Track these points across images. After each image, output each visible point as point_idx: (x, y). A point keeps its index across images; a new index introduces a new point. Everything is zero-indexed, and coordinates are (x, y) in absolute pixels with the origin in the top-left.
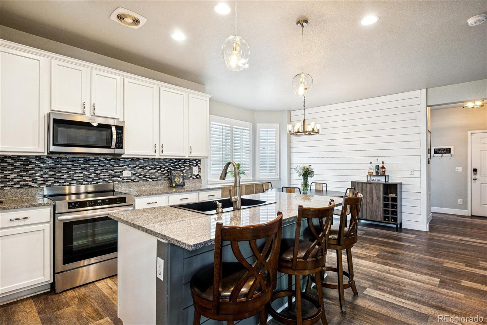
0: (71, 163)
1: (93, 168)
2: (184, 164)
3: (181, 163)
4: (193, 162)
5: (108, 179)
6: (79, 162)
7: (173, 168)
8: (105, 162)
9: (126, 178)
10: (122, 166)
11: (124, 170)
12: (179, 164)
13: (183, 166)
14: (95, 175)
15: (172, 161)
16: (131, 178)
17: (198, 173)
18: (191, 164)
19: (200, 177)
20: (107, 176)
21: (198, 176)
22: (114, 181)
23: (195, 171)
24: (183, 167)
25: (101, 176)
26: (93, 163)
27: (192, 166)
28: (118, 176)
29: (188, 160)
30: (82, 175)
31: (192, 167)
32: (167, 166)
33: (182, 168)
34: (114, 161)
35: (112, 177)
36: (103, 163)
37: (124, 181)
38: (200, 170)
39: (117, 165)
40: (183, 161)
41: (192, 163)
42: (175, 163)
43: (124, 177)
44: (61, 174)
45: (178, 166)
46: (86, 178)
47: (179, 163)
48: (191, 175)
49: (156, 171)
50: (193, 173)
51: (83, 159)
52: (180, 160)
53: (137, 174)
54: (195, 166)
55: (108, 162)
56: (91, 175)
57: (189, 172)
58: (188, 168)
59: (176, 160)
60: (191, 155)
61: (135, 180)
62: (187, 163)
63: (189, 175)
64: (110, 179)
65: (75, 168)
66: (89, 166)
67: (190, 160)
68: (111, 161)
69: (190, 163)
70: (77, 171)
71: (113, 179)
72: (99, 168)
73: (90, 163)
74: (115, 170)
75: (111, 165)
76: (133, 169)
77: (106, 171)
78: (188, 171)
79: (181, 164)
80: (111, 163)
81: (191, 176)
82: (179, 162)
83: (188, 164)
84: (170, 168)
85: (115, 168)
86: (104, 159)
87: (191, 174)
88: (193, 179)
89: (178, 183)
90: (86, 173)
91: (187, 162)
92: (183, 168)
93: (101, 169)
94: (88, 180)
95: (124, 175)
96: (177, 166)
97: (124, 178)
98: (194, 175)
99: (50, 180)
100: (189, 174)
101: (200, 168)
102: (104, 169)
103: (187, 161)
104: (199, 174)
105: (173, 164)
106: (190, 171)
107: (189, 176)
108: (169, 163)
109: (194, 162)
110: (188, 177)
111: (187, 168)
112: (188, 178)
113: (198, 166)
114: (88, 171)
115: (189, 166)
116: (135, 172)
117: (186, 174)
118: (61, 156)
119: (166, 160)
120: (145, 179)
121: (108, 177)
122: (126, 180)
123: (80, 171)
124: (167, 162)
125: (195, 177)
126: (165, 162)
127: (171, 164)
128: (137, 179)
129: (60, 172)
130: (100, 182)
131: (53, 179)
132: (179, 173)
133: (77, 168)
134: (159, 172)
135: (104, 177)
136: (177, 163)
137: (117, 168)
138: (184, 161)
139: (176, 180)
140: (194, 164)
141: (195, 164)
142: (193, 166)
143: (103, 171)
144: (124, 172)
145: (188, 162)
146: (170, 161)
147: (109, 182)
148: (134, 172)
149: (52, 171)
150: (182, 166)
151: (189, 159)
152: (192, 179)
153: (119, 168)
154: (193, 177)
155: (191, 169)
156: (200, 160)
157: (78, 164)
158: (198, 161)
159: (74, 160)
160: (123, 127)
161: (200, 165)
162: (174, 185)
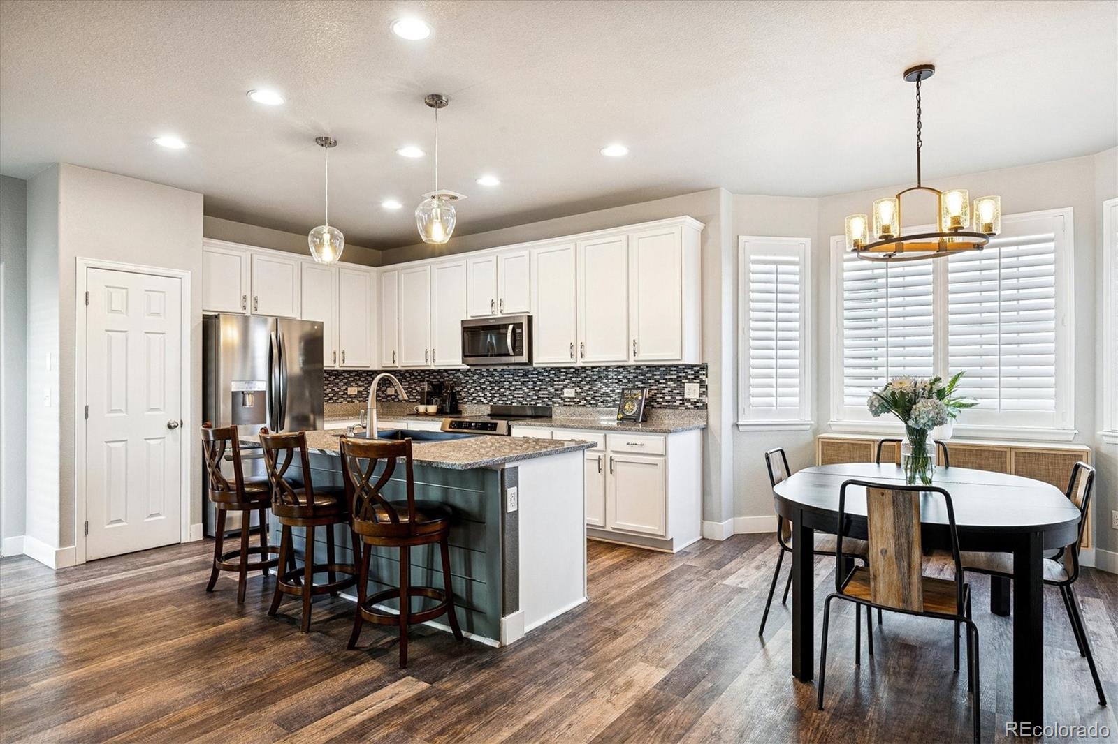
0: (512, 376)
1: (532, 383)
2: (666, 377)
3: (658, 375)
4: (686, 371)
5: (547, 399)
6: (519, 375)
8: (544, 374)
9: (569, 400)
10: (564, 380)
11: (566, 386)
12: (655, 377)
13: (664, 381)
14: (534, 392)
15: (640, 371)
16: (575, 400)
17: (698, 398)
18: (680, 377)
19: (706, 406)
20: (546, 394)
21: (698, 404)
22: (554, 403)
23: (692, 391)
24: (664, 383)
25: (540, 394)
26: (532, 376)
27: (683, 381)
28: (559, 396)
29: (675, 367)
30: (522, 392)
31: (684, 383)
32: (630, 381)
33: (661, 385)
34: (554, 372)
35: (551, 396)
36: (542, 376)
37: (566, 403)
38: (704, 390)
39: (558, 379)
40: (664, 371)
41: (684, 375)
42: (647, 375)
43: (566, 398)
44: (504, 390)
45: (653, 381)
46: (526, 396)
47: (655, 375)
48: (681, 400)
50: (686, 396)
51: (522, 371)
52: (657, 367)
53: (582, 394)
54: (691, 381)
55: (547, 374)
56: (530, 392)
57: (678, 393)
58: (675, 385)
59: (648, 369)
60: (637, 358)
61: (580, 404)
62: (672, 375)
63: (677, 400)
64: (550, 399)
65: (515, 383)
66: (528, 380)
67: (680, 367)
68: (551, 372)
69: (680, 375)
70: (517, 387)
71: (553, 399)
72: (538, 383)
73: (530, 376)
74: (555, 387)
75: (551, 378)
76: (577, 385)
77: (545, 387)
78: (674, 391)
79: (658, 377)
80: (551, 376)
81: (681, 402)
82: (655, 373)
83: (675, 377)
84: (636, 383)
85: (555, 383)
86: (543, 370)
87: (681, 398)
88: (687, 408)
89: (628, 414)
90: (525, 389)
91: (672, 373)
92: (664, 385)
93: (540, 385)
94: (527, 399)
95: (565, 395)
96: (650, 381)
97: (566, 400)
98: (689, 400)
99: (496, 397)
100: (677, 398)
101: (703, 385)
102: (542, 385)
103: (672, 369)
104: (701, 398)
105: (642, 377)
106: (678, 391)
107: (678, 403)
108: (635, 375)
109: (690, 372)
110: (674, 404)
111: (672, 384)
112: (674, 406)
113: (699, 381)
114: (527, 387)
115: (679, 380)
116: (580, 390)
117: (670, 398)
118: (505, 367)
119: (629, 369)
120: (594, 402)
121: (547, 396)
122: (569, 401)
123: (520, 387)
124: (630, 372)
125: (692, 406)
126: (627, 373)
127: (639, 377)
128: (583, 402)
129: (503, 387)
130: (538, 403)
131: (498, 395)
132: (635, 395)
133: (517, 383)
134: (616, 391)
135: (542, 396)
136: (650, 375)
137: (557, 383)
138: (664, 369)
139: (626, 407)
140: (689, 377)
141: (693, 377)
142: (687, 381)
143: (542, 387)
144: (565, 390)
145: (675, 373)
146: (637, 371)
147: (549, 403)
148: (578, 390)
149: (497, 385)
150: (660, 381)
151: (677, 366)
152: (684, 408)
153: (560, 383)
154: (686, 404)
155: (681, 386)
156: (704, 367)
157: (517, 378)
158: (698, 368)
159: (515, 373)
160: (522, 324)
161: (703, 378)
162: (621, 416)
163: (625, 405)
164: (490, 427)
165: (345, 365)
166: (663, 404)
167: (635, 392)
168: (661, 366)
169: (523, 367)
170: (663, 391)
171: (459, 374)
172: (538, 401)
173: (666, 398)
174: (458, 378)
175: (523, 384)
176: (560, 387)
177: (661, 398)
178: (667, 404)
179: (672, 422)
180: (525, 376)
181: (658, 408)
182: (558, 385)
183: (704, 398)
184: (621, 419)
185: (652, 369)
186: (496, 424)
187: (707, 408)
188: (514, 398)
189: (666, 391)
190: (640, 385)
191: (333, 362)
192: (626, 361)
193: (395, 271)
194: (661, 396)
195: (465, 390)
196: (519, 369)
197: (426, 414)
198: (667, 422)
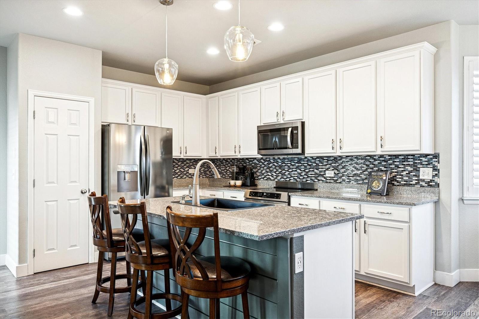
0: (290, 162)
1: (304, 167)
2: (404, 163)
3: (398, 162)
4: (421, 158)
5: (314, 178)
6: (295, 161)
7: (385, 168)
8: (312, 161)
9: (330, 178)
10: (326, 165)
11: (327, 169)
12: (395, 163)
13: (403, 166)
14: (305, 173)
15: (383, 159)
16: (334, 178)
17: (431, 179)
18: (416, 163)
19: (438, 185)
20: (313, 174)
21: (431, 184)
22: (319, 180)
23: (426, 173)
24: (402, 168)
25: (309, 174)
26: (303, 162)
27: (418, 166)
28: (322, 176)
29: (412, 156)
30: (297, 173)
31: (419, 168)
32: (375, 166)
33: (400, 169)
34: (319, 160)
35: (317, 176)
36: (311, 162)
37: (328, 181)
38: (437, 173)
39: (321, 164)
40: (402, 159)
41: (419, 161)
42: (389, 162)
43: (328, 177)
44: (284, 171)
45: (394, 166)
46: (299, 176)
47: (396, 162)
48: (416, 180)
49: (361, 171)
50: (421, 177)
51: (297, 159)
52: (397, 156)
53: (339, 175)
54: (425, 166)
55: (314, 161)
56: (302, 173)
57: (414, 175)
58: (412, 169)
59: (389, 157)
60: (383, 149)
61: (337, 181)
62: (409, 161)
63: (414, 180)
64: (316, 178)
65: (292, 167)
66: (301, 165)
67: (416, 156)
68: (317, 160)
69: (416, 161)
70: (294, 169)
71: (318, 178)
72: (308, 167)
74: (320, 169)
75: (317, 164)
76: (335, 168)
77: (312, 170)
78: (411, 174)
79: (398, 163)
80: (317, 162)
81: (417, 181)
82: (395, 160)
83: (412, 163)
84: (380, 168)
85: (320, 167)
86: (311, 159)
87: (417, 178)
88: (422, 186)
89: (375, 189)
90: (299, 171)
91: (409, 160)
92: (403, 169)
93: (309, 168)
94: (300, 178)
95: (327, 175)
96: (391, 166)
97: (328, 178)
98: (423, 180)
99: (279, 176)
100: (414, 178)
101: (435, 169)
102: (311, 168)
103: (409, 157)
104: (433, 179)
105: (385, 163)
106: (414, 174)
107: (414, 182)
108: (379, 162)
109: (424, 159)
110: (411, 183)
111: (409, 169)
112: (412, 184)
113: (432, 166)
114: (300, 170)
115: (414, 165)
116: (338, 172)
117: (407, 178)
119: (375, 157)
120: (348, 180)
121: (314, 176)
122: (330, 180)
123: (295, 169)
124: (375, 160)
125: (426, 185)
126: (373, 160)
127: (383, 163)
128: (340, 180)
129: (284, 170)
130: (308, 180)
131: (281, 175)
132: (380, 176)
133: (294, 167)
134: (364, 173)
135: (311, 176)
136: (392, 162)
137: (321, 167)
138: (403, 157)
139: (374, 184)
140: (423, 163)
141: (427, 163)
142: (422, 166)
143: (311, 169)
144: (327, 172)
145: (412, 160)
146: (381, 159)
147: (315, 181)
148: (336, 172)
149: (280, 168)
150: (400, 166)
151: (413, 155)
152: (419, 186)
153: (323, 167)
154: (421, 183)
155: (417, 170)
156: (436, 156)
157: (294, 164)
158: (432, 157)
159: (292, 160)
160: (298, 127)
161: (436, 164)
162: (369, 191)
163: (373, 183)
164: (276, 197)
165: (187, 155)
166: (402, 182)
167: (381, 174)
168: (400, 155)
169: (297, 156)
170: (402, 174)
171: (255, 161)
172: (308, 179)
173: (404, 178)
174: (255, 164)
175: (298, 167)
176: (323, 169)
177: (400, 178)
178: (405, 183)
179: (409, 196)
180: (299, 162)
181: (398, 185)
182: (322, 168)
183: (436, 179)
184: (370, 193)
185: (392, 157)
186: (280, 194)
187: (439, 187)
188: (291, 176)
189: (404, 173)
190: (383, 168)
191: (180, 153)
192: (374, 152)
193: (217, 97)
194: (400, 177)
195: (260, 171)
196: (295, 158)
197: (235, 186)
198: (405, 196)
